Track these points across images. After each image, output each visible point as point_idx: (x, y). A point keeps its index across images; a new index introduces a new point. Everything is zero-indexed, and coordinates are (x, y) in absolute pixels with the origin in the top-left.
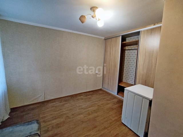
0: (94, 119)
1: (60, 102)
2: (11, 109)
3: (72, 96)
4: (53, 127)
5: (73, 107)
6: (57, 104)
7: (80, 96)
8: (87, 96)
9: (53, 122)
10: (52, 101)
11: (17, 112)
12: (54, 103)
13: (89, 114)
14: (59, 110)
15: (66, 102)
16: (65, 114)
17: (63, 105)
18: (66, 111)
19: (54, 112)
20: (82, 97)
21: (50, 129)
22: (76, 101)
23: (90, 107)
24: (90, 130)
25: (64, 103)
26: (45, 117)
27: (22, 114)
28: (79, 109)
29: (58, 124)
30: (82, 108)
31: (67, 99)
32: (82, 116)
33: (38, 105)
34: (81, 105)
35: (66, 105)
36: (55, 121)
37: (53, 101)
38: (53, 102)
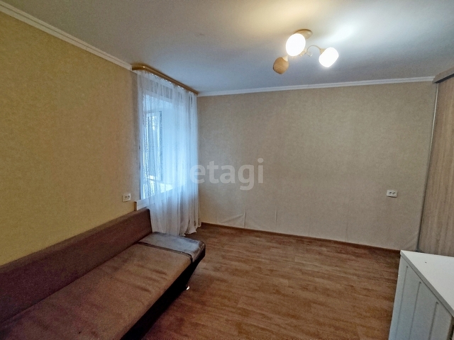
0: (308, 304)
1: (268, 242)
2: (203, 224)
3: (300, 240)
4: (227, 270)
5: (284, 259)
6: (262, 241)
7: (321, 246)
8: (341, 253)
9: (233, 263)
10: (256, 234)
11: (206, 231)
12: (258, 239)
13: (305, 288)
14: (255, 252)
15: (278, 246)
16: (259, 262)
17: (269, 248)
18: (265, 258)
19: (247, 251)
20: (324, 249)
21: (223, 269)
22: (300, 251)
23: (323, 278)
24: (279, 313)
25: (275, 245)
26: (228, 251)
27: (208, 235)
28: (292, 268)
29: (236, 270)
30: (301, 270)
31: (286, 239)
32: (285, 282)
33: (233, 232)
34: (304, 262)
35: (274, 250)
36: (236, 263)
37: (260, 234)
38: (257, 237)
